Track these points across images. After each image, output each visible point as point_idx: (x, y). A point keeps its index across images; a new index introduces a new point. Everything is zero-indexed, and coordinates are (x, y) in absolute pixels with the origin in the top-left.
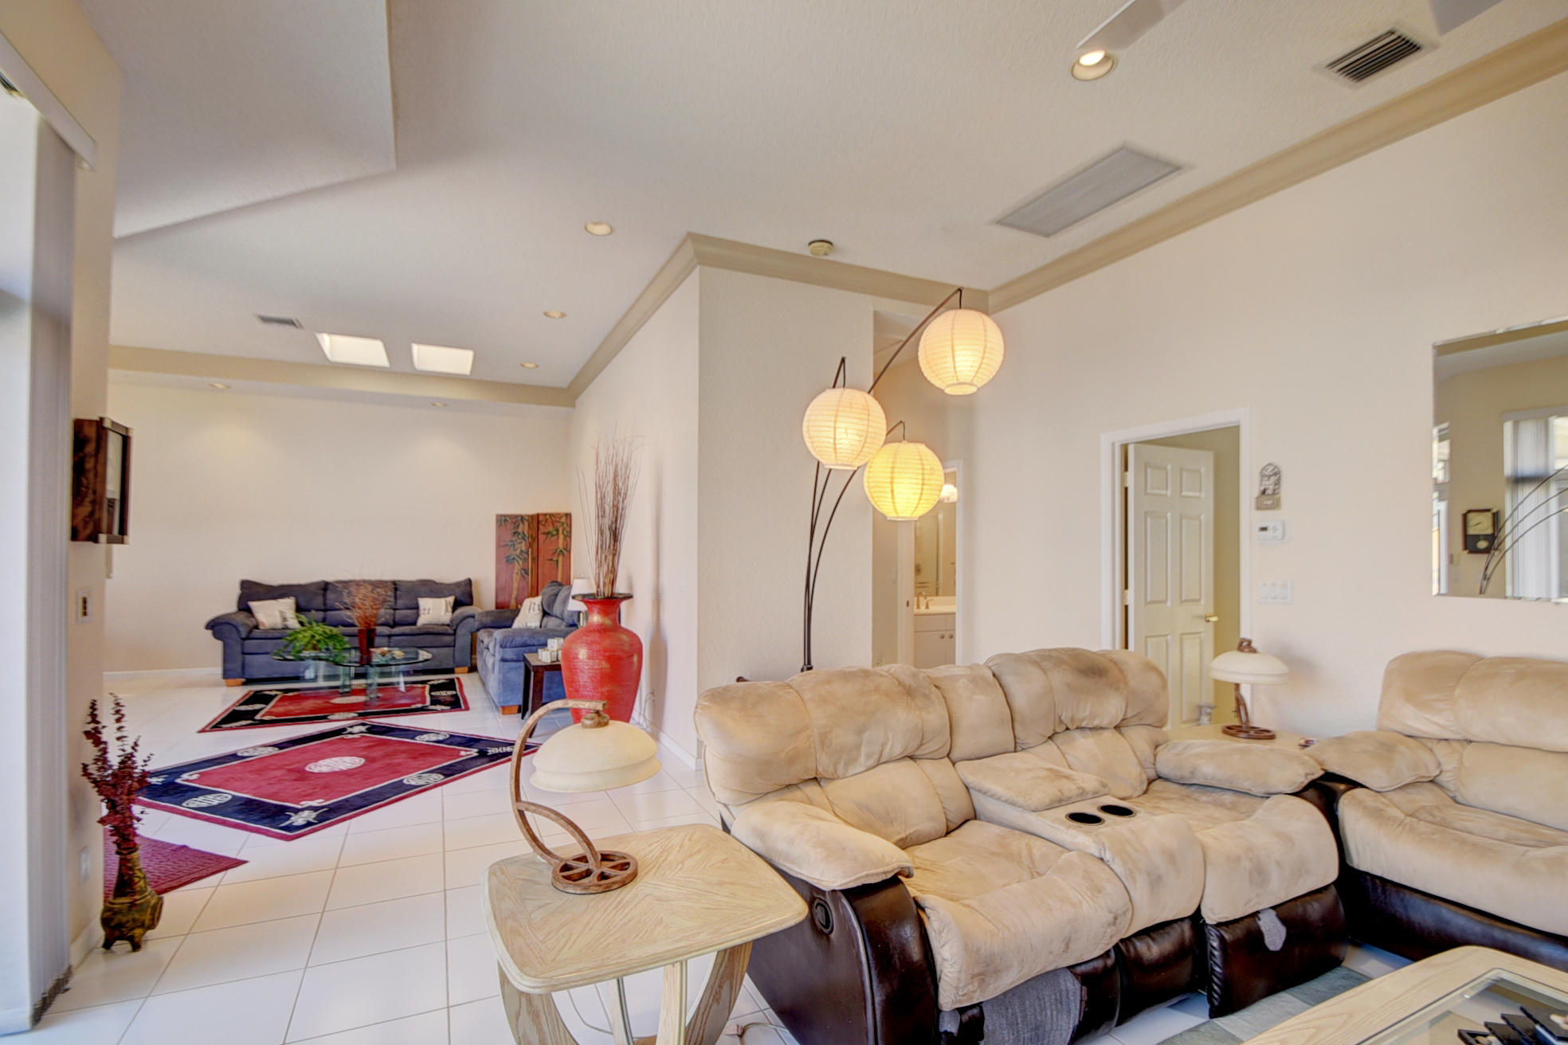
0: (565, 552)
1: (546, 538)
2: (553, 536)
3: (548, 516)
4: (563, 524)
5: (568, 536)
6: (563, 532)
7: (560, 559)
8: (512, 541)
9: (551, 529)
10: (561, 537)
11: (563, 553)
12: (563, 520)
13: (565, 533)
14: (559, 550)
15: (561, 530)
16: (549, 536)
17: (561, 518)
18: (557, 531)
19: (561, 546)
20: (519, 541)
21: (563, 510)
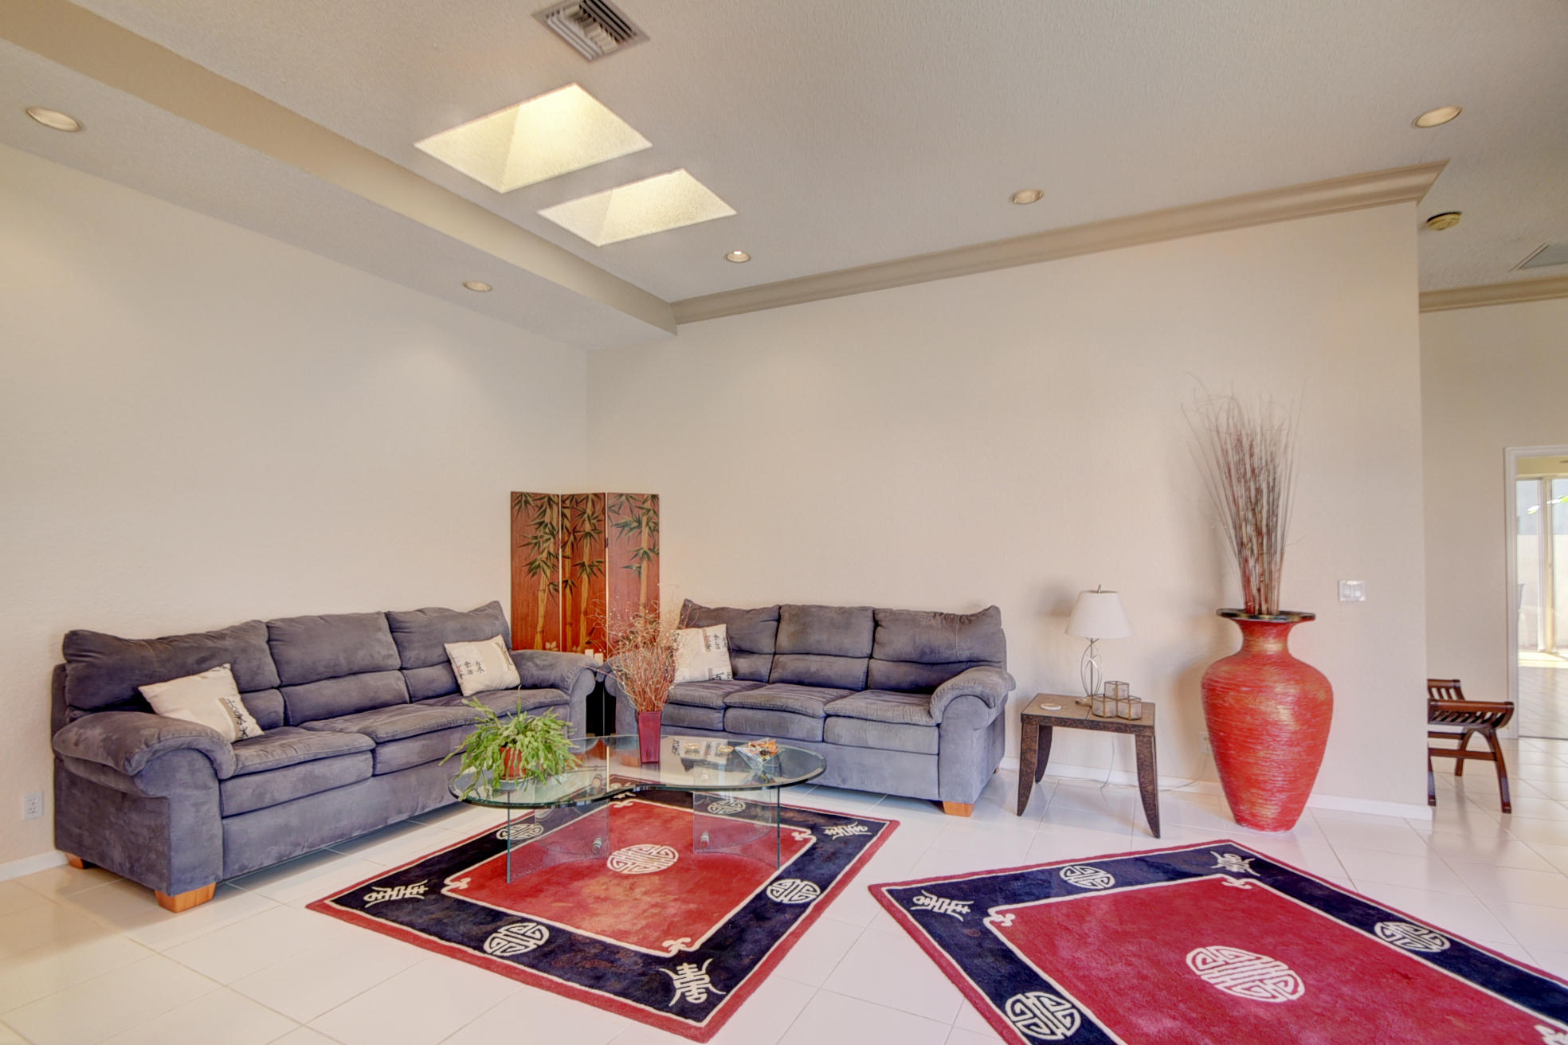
0: (651, 554)
1: (621, 532)
2: (631, 529)
3: (624, 498)
4: (649, 511)
5: (655, 530)
6: (647, 524)
7: (644, 564)
8: (536, 538)
9: (628, 519)
10: (645, 531)
11: (648, 557)
12: (648, 505)
13: (651, 524)
14: (642, 551)
15: (644, 520)
16: (626, 529)
17: (644, 503)
18: (639, 522)
19: (645, 546)
20: (547, 537)
21: (647, 490)
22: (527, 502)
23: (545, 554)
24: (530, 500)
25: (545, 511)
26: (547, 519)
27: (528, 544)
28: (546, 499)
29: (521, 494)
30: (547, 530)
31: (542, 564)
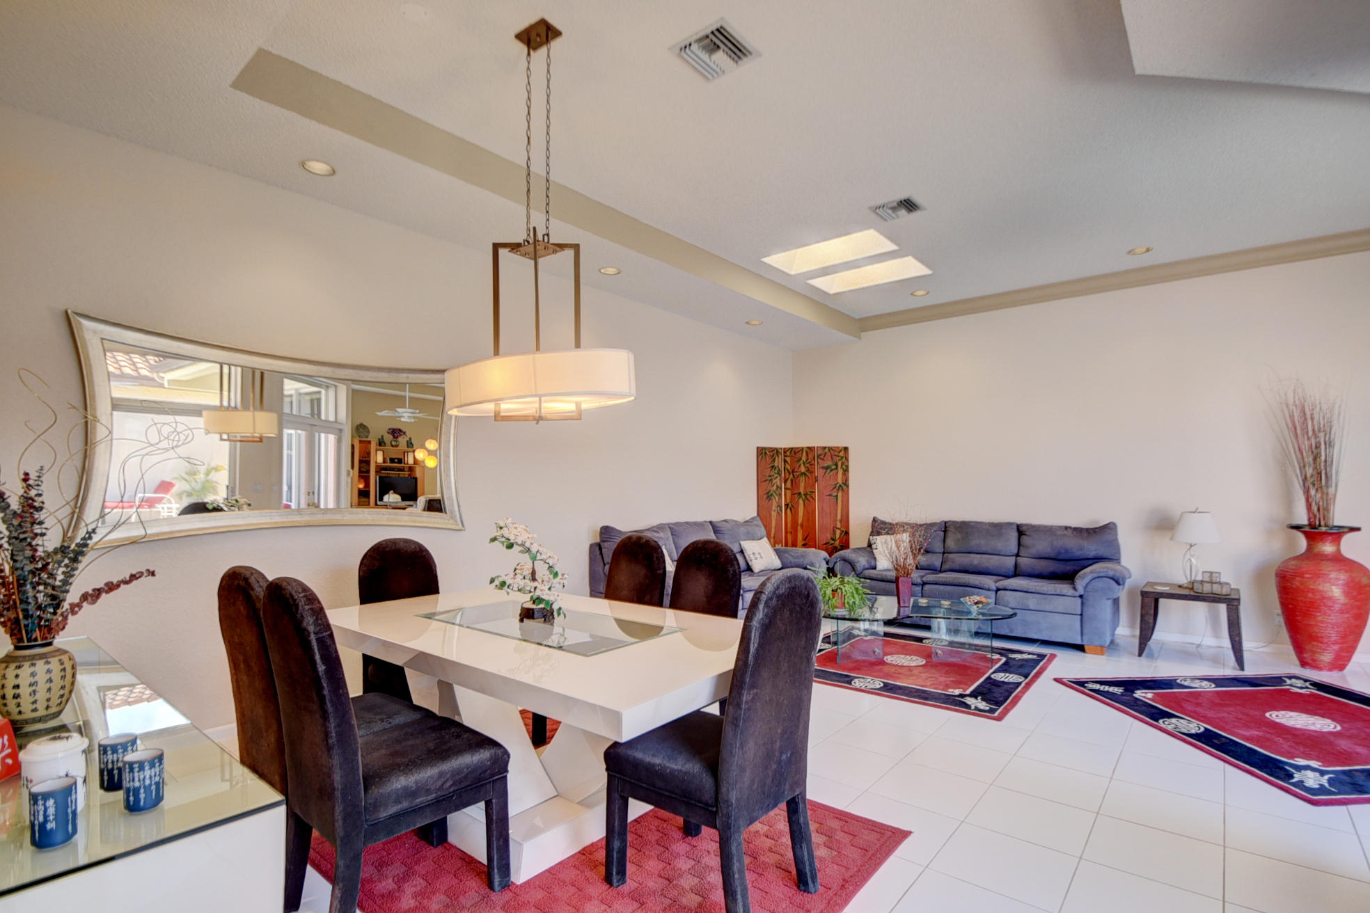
0: (844, 487)
1: (825, 473)
2: (832, 470)
3: (827, 450)
4: (842, 458)
5: (846, 471)
6: (842, 467)
7: (840, 494)
8: (770, 476)
9: (829, 463)
10: (840, 471)
11: (842, 488)
12: (842, 454)
13: (844, 467)
14: (838, 485)
15: (840, 464)
16: (829, 471)
17: (839, 452)
18: (836, 465)
19: (840, 481)
20: (776, 476)
21: (841, 444)
22: (765, 453)
23: (775, 487)
24: (767, 452)
25: (775, 459)
26: (776, 464)
27: (766, 480)
28: (775, 451)
29: (763, 448)
30: (776, 471)
31: (774, 494)
